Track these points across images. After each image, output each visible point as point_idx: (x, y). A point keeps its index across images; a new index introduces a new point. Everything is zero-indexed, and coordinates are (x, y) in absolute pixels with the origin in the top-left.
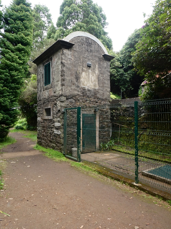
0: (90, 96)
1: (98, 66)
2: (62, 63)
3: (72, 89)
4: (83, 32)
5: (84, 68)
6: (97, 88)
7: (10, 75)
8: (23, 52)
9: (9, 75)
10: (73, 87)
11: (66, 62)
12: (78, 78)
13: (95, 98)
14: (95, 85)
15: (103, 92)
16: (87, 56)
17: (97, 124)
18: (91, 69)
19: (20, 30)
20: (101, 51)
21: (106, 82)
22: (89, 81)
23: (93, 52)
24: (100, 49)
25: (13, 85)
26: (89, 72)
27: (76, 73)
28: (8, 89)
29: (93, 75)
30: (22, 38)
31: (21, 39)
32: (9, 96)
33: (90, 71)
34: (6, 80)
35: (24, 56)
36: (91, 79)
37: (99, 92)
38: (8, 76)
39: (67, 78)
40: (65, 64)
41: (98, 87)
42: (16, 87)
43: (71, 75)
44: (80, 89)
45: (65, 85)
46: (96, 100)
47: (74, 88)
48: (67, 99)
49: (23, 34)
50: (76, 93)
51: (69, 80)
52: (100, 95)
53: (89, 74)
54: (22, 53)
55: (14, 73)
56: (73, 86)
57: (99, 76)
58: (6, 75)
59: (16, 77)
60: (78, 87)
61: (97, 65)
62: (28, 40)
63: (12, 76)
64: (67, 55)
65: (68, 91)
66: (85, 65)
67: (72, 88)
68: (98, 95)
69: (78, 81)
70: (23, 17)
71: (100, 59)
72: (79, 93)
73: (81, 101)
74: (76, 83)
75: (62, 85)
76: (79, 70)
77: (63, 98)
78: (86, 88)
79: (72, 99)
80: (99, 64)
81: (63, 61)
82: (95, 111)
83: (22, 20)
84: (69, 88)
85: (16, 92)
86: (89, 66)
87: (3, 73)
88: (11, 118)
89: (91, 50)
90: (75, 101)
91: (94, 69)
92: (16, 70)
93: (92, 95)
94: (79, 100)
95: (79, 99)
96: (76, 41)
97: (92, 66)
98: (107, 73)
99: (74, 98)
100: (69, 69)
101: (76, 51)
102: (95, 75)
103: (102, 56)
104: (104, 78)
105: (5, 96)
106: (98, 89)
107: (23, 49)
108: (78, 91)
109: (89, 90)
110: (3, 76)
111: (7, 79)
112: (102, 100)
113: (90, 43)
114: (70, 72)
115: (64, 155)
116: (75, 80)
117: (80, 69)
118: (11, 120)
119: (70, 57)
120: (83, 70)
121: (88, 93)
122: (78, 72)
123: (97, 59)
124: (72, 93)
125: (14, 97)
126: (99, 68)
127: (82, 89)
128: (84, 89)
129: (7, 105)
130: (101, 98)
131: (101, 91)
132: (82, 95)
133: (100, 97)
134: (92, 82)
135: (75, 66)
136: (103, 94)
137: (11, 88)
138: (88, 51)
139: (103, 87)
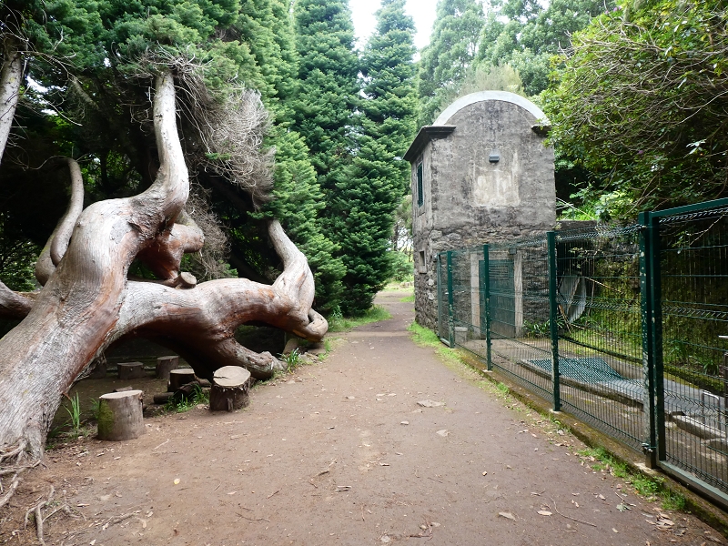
0: (497, 223)
1: (519, 155)
2: (432, 168)
3: (453, 214)
4: (480, 93)
5: (481, 168)
6: (517, 203)
7: (372, 187)
8: (395, 132)
9: (368, 186)
10: (457, 210)
11: (440, 164)
12: (466, 191)
13: (511, 226)
14: (510, 199)
15: (533, 211)
16: (490, 141)
17: (518, 282)
18: (499, 165)
19: (389, 87)
20: (529, 119)
21: (543, 186)
22: (494, 192)
23: (505, 127)
24: (526, 115)
25: (377, 205)
26: (494, 173)
27: (464, 180)
28: (369, 215)
29: (506, 178)
30: (394, 103)
31: (391, 107)
32: (369, 227)
33: (497, 170)
34: (364, 198)
35: (397, 141)
36: (501, 186)
37: (521, 213)
38: (367, 189)
39: (443, 194)
40: (438, 169)
41: (519, 201)
42: (383, 209)
43: (453, 186)
44: (473, 211)
45: (440, 208)
46: (515, 229)
47: (459, 210)
48: (444, 234)
49: (394, 95)
50: (463, 220)
51: (448, 198)
52: (526, 218)
53: (494, 178)
54: (393, 136)
55: (376, 182)
56: (456, 207)
57: (521, 176)
58: (363, 189)
59: (381, 190)
60: (468, 207)
61: (516, 155)
62: (405, 106)
63: (375, 188)
64: (442, 150)
65: (445, 219)
66: (484, 160)
67: (455, 211)
68: (520, 219)
69: (469, 196)
70: (394, 58)
71: (524, 139)
72: (472, 220)
73: (476, 235)
74: (464, 201)
75: (434, 209)
76: (469, 173)
77: (436, 234)
78: (488, 208)
79: (454, 234)
80: (522, 150)
81: (435, 163)
82: (511, 255)
83: (393, 64)
84: (448, 213)
85: (384, 219)
86: (494, 162)
87: (358, 184)
88: (375, 270)
89: (499, 125)
90: (462, 235)
91: (507, 164)
92: (383, 173)
93: (504, 221)
94: (470, 234)
95: (470, 231)
96: (462, 117)
97: (502, 160)
98: (547, 165)
99: (459, 231)
100: (447, 177)
101: (462, 137)
102: (510, 177)
103: (530, 131)
104: (536, 178)
105: (362, 230)
106: (520, 206)
107: (395, 128)
108: (469, 216)
109: (495, 212)
110: (358, 190)
111: (367, 195)
112: (532, 227)
113: (497, 111)
114: (449, 182)
115: (439, 337)
116: (460, 197)
117: (471, 172)
118: (375, 275)
119: (449, 152)
120: (478, 173)
121: (493, 218)
122: (467, 179)
123: (516, 141)
124: (453, 222)
125: (379, 230)
126: (520, 159)
127: (476, 212)
128: (482, 211)
129: (365, 246)
130: (527, 225)
131: (528, 210)
132: (477, 222)
133: (524, 221)
134: (502, 193)
135: (460, 168)
136: (535, 213)
137: (374, 212)
138: (491, 129)
139: (534, 198)
